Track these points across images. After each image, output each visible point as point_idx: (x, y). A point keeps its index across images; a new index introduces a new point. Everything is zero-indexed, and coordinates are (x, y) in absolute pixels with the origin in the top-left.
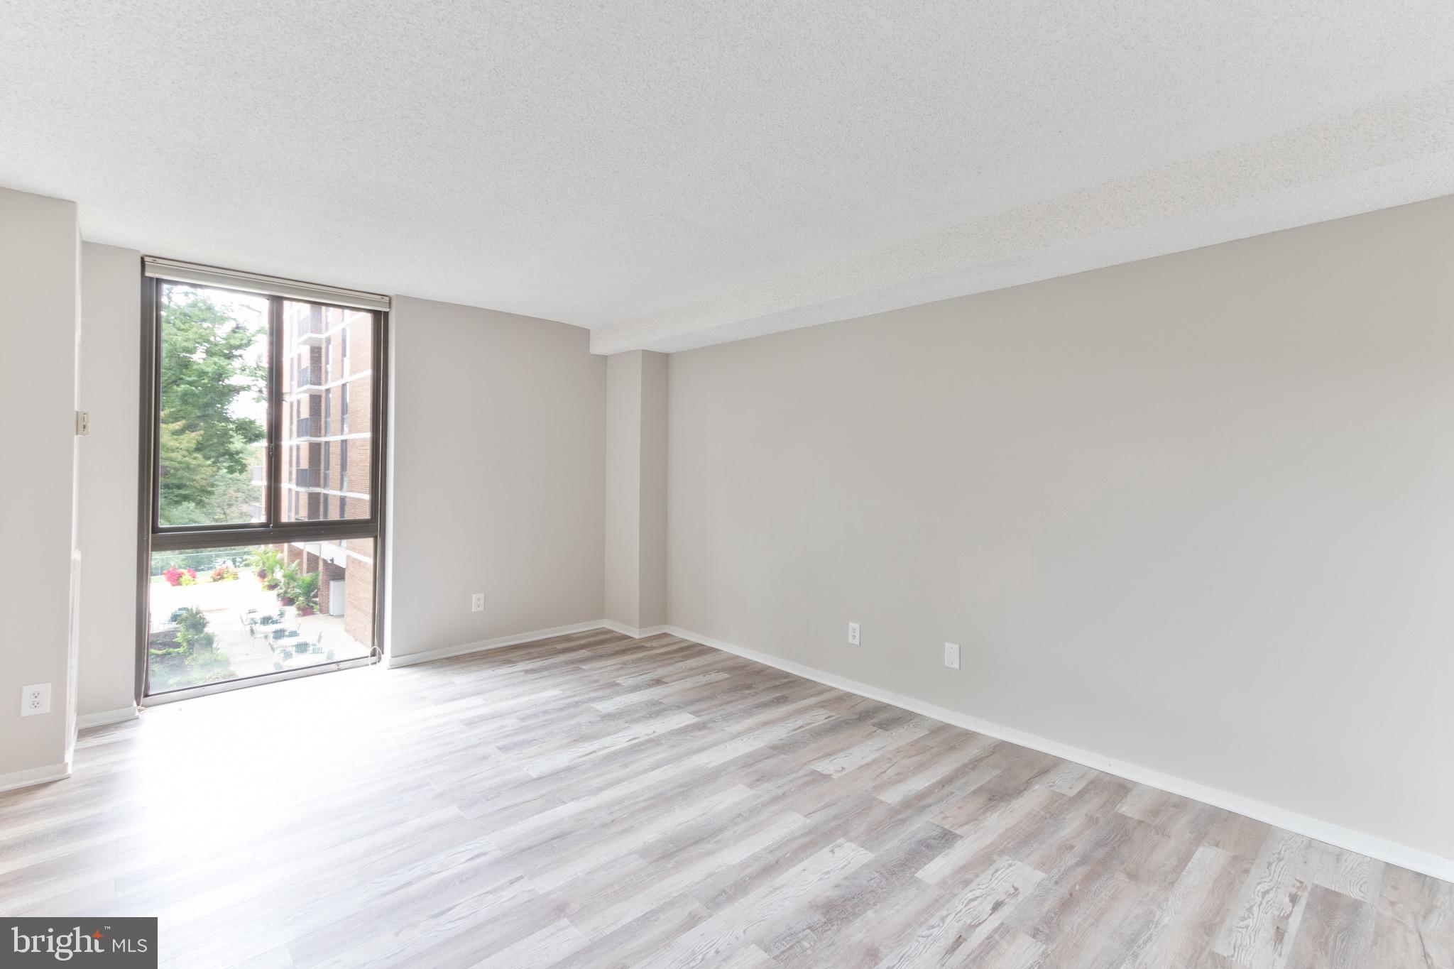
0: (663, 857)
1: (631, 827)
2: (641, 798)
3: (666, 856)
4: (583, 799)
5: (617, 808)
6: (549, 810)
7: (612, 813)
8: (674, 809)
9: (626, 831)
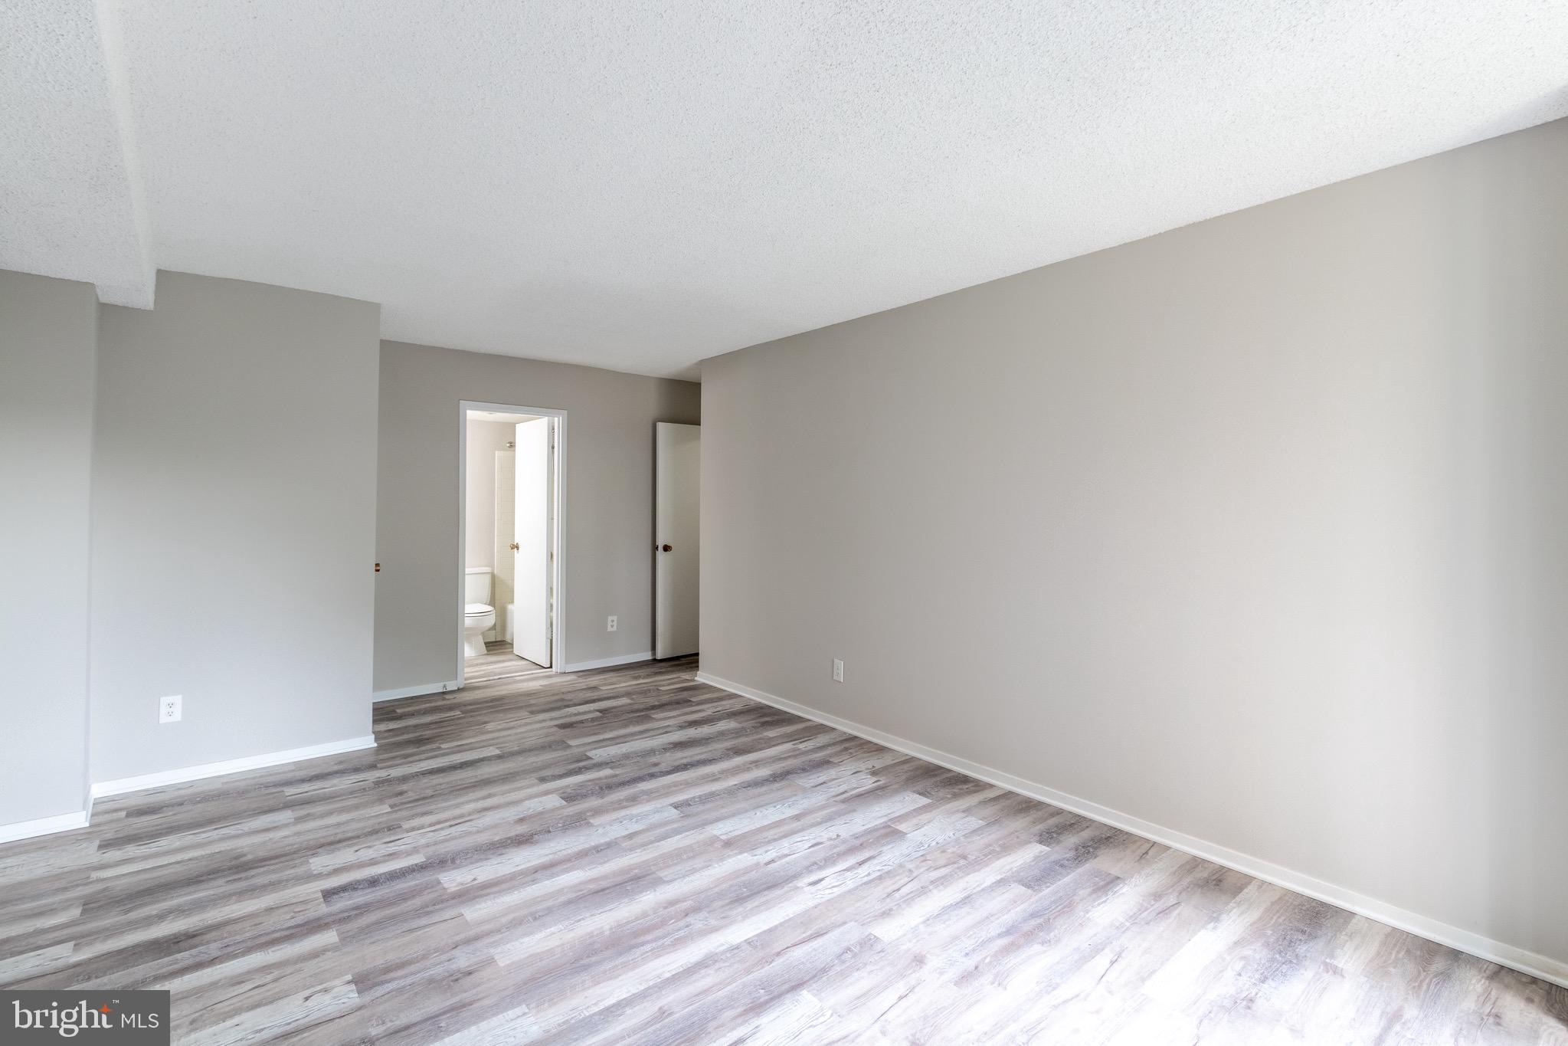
0: (640, 878)
1: (665, 908)
2: (648, 947)
3: (637, 879)
4: (724, 947)
5: (681, 933)
6: (765, 932)
7: (687, 926)
8: (611, 929)
9: (672, 903)
